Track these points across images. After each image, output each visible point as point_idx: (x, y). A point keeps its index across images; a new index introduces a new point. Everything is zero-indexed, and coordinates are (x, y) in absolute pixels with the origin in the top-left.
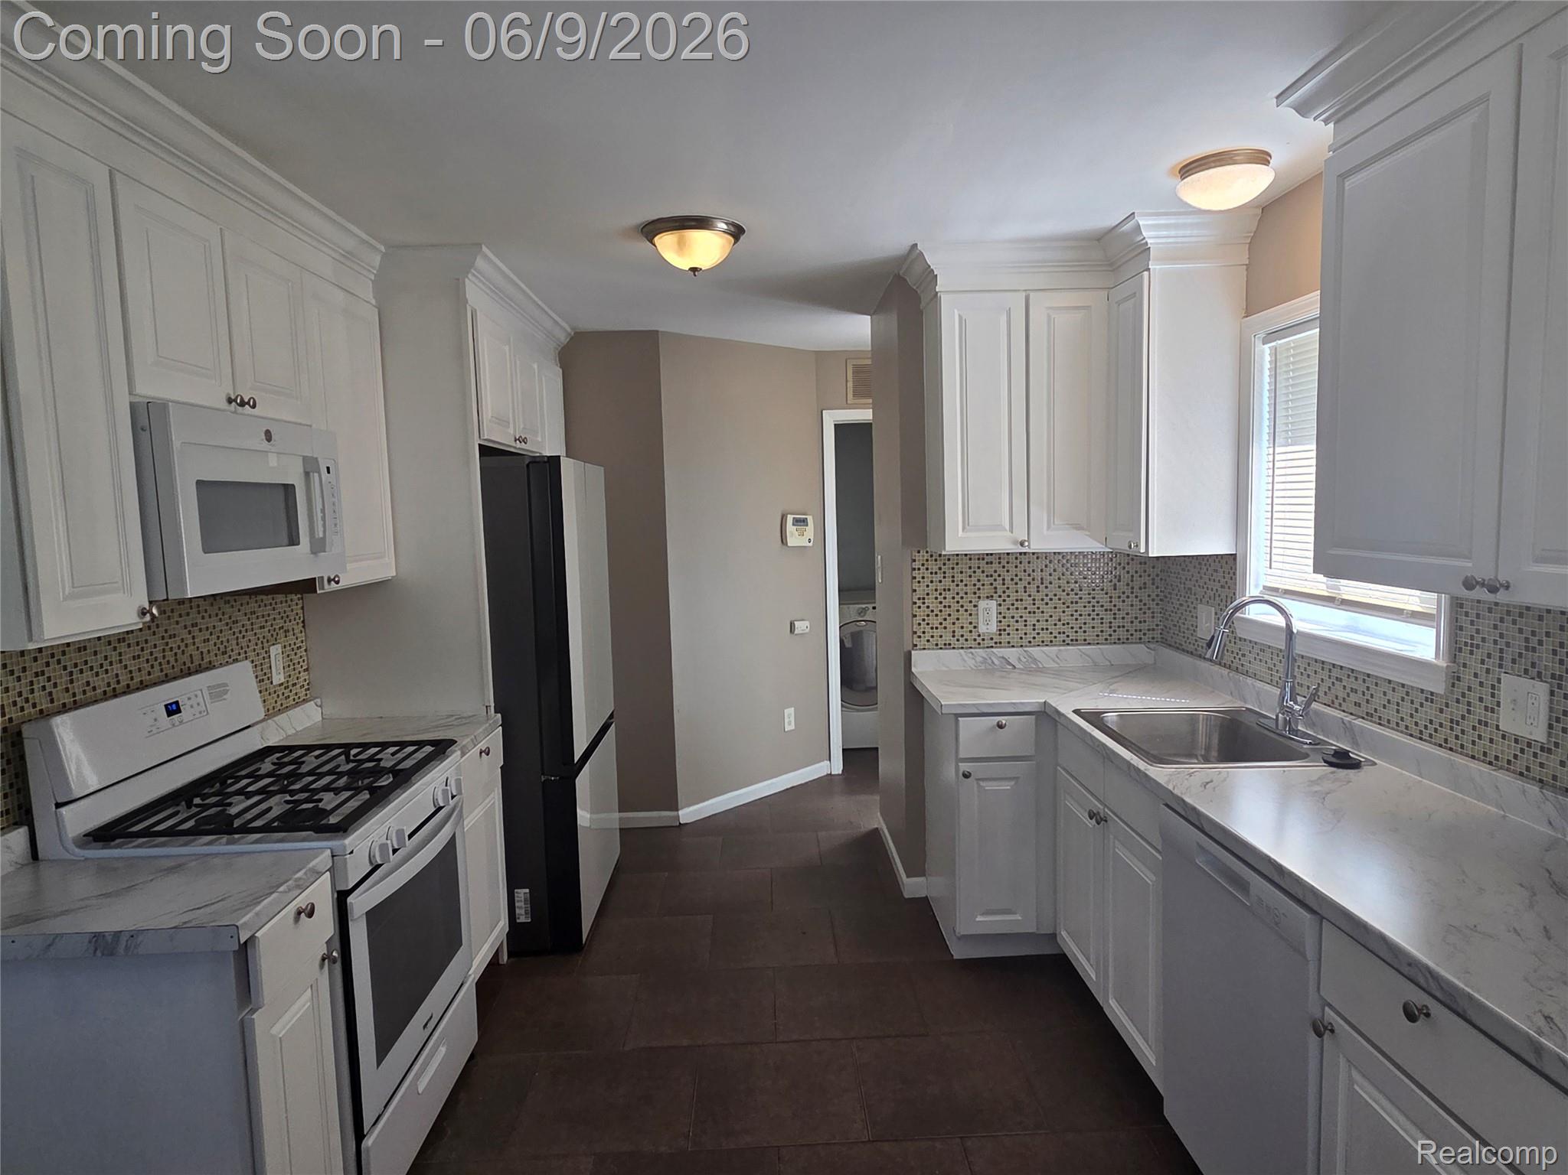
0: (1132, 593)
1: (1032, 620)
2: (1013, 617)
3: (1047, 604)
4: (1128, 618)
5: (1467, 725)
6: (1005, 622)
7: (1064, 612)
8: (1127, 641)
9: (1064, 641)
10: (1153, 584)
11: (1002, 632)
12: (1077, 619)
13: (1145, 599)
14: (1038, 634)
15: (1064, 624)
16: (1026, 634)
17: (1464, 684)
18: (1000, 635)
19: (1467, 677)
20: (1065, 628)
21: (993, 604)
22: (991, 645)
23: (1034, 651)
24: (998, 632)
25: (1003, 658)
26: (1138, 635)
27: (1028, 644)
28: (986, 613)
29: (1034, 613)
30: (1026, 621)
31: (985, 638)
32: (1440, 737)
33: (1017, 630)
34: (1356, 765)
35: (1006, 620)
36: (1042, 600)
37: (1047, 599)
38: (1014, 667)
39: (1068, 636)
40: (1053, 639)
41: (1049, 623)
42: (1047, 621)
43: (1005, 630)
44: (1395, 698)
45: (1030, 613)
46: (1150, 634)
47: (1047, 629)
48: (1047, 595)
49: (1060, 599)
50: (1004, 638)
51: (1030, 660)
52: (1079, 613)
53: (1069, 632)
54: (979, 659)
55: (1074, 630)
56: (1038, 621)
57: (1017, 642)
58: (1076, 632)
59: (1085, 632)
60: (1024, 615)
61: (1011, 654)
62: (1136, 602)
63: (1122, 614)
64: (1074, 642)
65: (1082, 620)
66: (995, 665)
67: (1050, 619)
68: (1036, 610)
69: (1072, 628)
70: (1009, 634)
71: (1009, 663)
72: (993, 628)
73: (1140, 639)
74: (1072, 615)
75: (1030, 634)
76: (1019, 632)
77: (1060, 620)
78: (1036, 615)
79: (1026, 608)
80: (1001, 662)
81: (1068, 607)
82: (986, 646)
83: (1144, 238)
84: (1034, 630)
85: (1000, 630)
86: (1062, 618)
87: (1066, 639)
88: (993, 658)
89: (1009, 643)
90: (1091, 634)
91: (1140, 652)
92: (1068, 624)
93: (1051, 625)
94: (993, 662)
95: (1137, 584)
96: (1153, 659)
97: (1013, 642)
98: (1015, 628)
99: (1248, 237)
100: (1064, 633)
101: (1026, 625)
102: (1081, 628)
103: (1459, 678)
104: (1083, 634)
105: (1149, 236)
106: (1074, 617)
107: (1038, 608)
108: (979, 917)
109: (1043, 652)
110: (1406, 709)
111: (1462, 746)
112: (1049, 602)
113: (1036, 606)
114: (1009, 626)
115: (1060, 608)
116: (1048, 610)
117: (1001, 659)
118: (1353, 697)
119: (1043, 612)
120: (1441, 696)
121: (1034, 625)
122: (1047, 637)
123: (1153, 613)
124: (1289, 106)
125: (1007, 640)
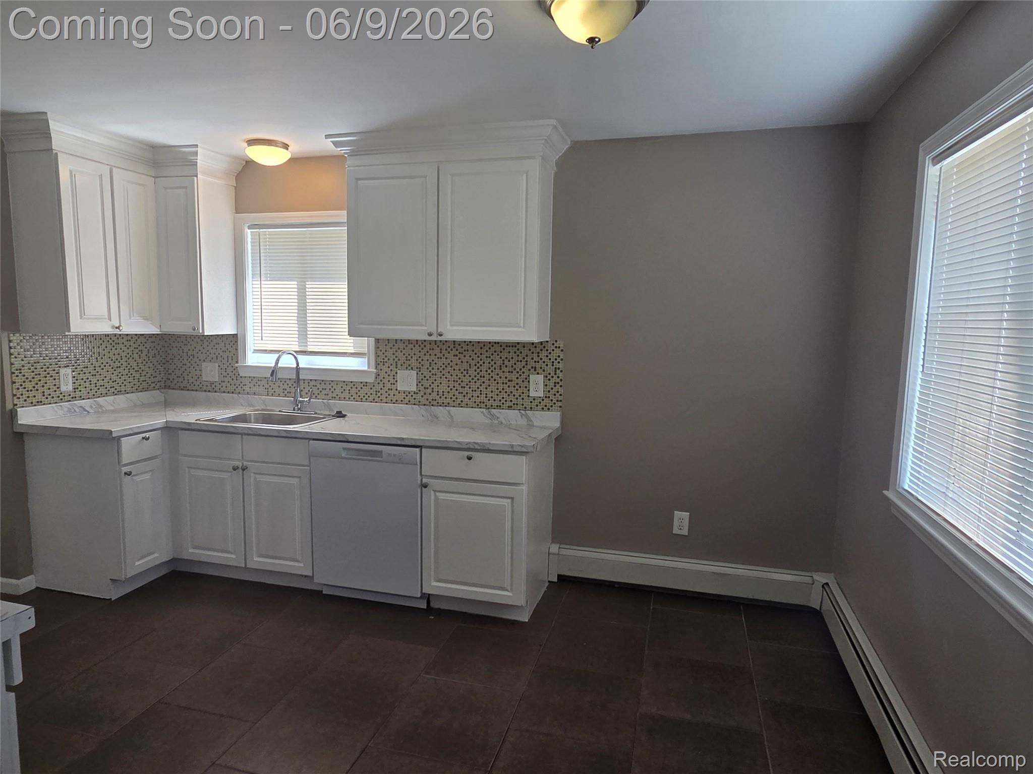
0: (149, 360)
1: (94, 380)
2: (82, 379)
3: (103, 369)
4: (148, 375)
5: (383, 392)
6: (77, 383)
7: (113, 374)
8: (147, 390)
9: (114, 392)
10: (159, 354)
11: (76, 390)
12: (120, 378)
13: (156, 364)
14: (99, 389)
15: (113, 382)
16: (91, 390)
17: (381, 377)
18: (75, 392)
19: (382, 374)
20: (114, 384)
21: (69, 370)
22: (69, 399)
23: (100, 400)
24: (74, 390)
25: (81, 407)
26: (153, 385)
27: (93, 397)
28: (65, 377)
29: (95, 375)
30: (90, 381)
31: (66, 395)
32: (371, 399)
33: (86, 387)
34: (344, 416)
35: (78, 381)
36: (100, 366)
37: (102, 366)
38: (88, 412)
39: (116, 389)
40: (108, 392)
41: (104, 381)
42: (103, 380)
43: (78, 388)
44: (349, 387)
45: (93, 375)
46: (159, 384)
47: (104, 385)
48: (102, 363)
49: (110, 366)
50: (78, 394)
51: (97, 406)
52: (121, 374)
53: (116, 386)
54: (66, 409)
55: (119, 385)
56: (98, 380)
57: (86, 396)
58: (120, 386)
59: (125, 385)
60: (89, 377)
61: (86, 403)
62: (151, 365)
63: (144, 373)
64: (119, 393)
65: (123, 378)
66: (77, 412)
67: (105, 379)
68: (97, 374)
69: (118, 383)
70: (80, 391)
71: (85, 410)
72: (70, 387)
73: (154, 387)
74: (118, 376)
75: (94, 389)
76: (87, 389)
77: (111, 379)
78: (96, 376)
79: (90, 373)
80: (80, 410)
81: (115, 370)
82: (66, 400)
83: (197, 159)
84: (96, 386)
85: (75, 389)
86: (112, 378)
87: (115, 391)
88: (74, 408)
89: (81, 397)
90: (129, 386)
91: (157, 395)
92: (116, 381)
93: (106, 382)
94: (75, 411)
95: (151, 355)
96: (163, 398)
97: (84, 396)
98: (85, 386)
99: (236, 173)
100: (113, 387)
101: (91, 384)
102: (123, 383)
103: (379, 375)
104: (124, 387)
105: (200, 160)
106: (119, 377)
107: (98, 372)
108: (136, 562)
109: (106, 401)
110: (353, 391)
111: (381, 400)
112: (104, 368)
113: (96, 371)
114: (80, 385)
115: (111, 371)
116: (104, 373)
117: (80, 408)
118: (324, 392)
119: (100, 375)
120: (371, 383)
121: (96, 383)
122: (104, 391)
123: (160, 371)
124: (332, 142)
125: (80, 395)
